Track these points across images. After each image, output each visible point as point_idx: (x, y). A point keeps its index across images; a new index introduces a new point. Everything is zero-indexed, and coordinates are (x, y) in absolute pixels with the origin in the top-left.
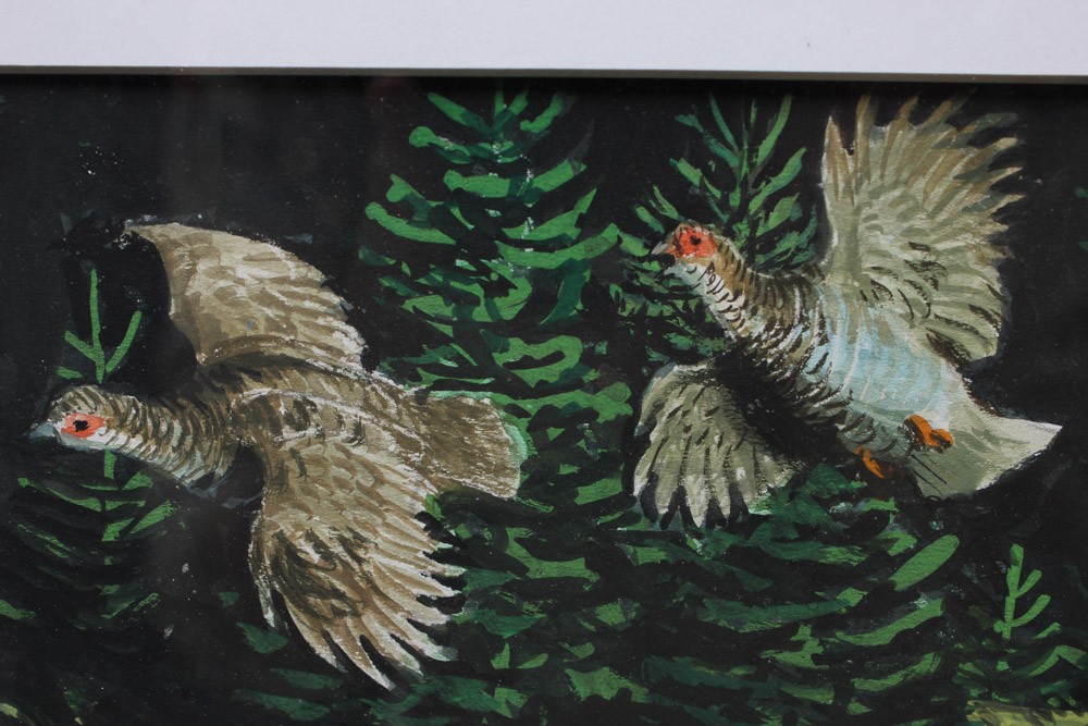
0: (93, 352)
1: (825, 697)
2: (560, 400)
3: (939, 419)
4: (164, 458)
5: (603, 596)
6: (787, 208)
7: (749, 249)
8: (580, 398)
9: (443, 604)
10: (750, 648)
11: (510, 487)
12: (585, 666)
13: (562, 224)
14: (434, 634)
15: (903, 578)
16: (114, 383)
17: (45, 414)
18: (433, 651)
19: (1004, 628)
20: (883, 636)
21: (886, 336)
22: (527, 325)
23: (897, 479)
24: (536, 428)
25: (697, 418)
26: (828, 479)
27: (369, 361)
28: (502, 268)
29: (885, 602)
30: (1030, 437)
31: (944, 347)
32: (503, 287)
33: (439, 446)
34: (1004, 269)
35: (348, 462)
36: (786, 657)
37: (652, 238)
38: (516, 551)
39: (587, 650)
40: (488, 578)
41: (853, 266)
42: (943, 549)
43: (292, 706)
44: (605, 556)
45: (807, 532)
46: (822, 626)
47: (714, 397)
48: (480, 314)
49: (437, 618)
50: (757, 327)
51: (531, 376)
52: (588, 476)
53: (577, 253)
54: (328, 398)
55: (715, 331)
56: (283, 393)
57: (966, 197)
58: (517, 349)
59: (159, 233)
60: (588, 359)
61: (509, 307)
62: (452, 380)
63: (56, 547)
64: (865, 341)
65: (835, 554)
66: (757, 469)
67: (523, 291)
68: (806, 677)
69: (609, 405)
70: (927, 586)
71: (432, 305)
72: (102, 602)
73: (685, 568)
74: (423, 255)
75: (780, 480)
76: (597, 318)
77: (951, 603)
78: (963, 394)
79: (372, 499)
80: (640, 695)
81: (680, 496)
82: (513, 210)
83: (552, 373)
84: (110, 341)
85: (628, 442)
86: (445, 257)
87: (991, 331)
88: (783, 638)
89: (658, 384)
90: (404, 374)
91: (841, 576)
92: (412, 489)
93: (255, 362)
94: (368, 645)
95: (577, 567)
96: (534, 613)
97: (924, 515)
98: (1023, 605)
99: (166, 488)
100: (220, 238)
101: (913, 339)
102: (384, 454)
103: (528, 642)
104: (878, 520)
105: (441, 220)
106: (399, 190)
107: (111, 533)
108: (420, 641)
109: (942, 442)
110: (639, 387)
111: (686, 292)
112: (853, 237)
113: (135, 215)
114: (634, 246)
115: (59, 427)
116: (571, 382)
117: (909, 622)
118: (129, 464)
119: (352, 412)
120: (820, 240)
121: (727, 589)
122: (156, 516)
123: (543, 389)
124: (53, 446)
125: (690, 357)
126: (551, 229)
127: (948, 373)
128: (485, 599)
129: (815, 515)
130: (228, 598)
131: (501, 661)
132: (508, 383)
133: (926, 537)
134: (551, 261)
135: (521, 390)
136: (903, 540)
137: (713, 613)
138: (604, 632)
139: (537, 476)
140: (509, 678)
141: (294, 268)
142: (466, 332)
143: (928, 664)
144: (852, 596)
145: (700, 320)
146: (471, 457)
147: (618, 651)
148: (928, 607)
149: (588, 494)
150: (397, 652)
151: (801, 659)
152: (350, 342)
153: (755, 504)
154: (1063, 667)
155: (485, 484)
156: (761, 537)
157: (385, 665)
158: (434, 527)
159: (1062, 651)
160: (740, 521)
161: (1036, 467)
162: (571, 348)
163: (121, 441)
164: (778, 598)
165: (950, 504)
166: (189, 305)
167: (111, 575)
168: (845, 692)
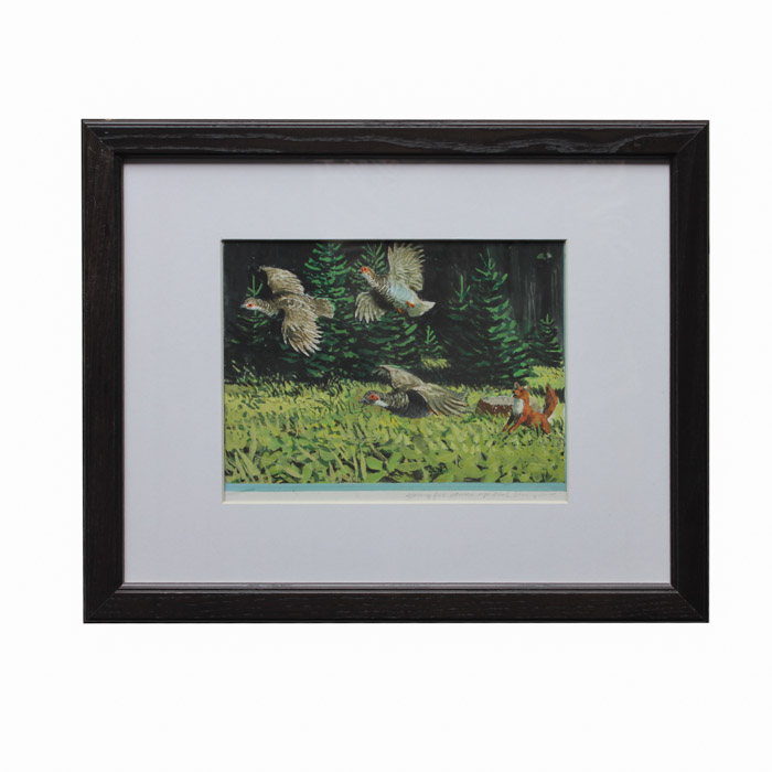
0: (253, 291)
1: (393, 357)
2: (341, 299)
3: (412, 302)
4: (266, 311)
5: (349, 337)
6: (382, 263)
7: (375, 270)
8: (345, 299)
9: (320, 339)
10: (378, 347)
11: (332, 316)
12: (346, 351)
13: (341, 266)
14: (318, 345)
15: (407, 333)
16: (257, 297)
17: (243, 303)
18: (317, 348)
19: (427, 342)
20: (404, 344)
21: (401, 286)
22: (334, 285)
23: (405, 313)
24: (337, 304)
25: (367, 302)
26: (392, 313)
27: (305, 292)
28: (330, 274)
29: (404, 337)
30: (430, 305)
31: (412, 288)
32: (330, 278)
33: (318, 308)
34: (423, 274)
35: (301, 311)
36: (386, 349)
37: (357, 269)
38: (333, 328)
39: (347, 348)
40: (328, 334)
41: (395, 274)
42: (415, 327)
43: (289, 360)
44: (350, 329)
45: (389, 324)
46: (392, 342)
47: (370, 298)
48: (326, 283)
49: (318, 342)
50: (377, 285)
51: (335, 295)
52: (346, 314)
53: (344, 272)
54: (297, 299)
55: (370, 286)
56: (288, 298)
57: (415, 260)
58: (333, 290)
59: (266, 269)
60: (346, 291)
61: (331, 282)
62: (320, 296)
63: (245, 329)
64: (397, 287)
65: (394, 328)
66: (378, 313)
67: (334, 279)
68: (389, 353)
69: (350, 300)
70: (412, 334)
71: (317, 282)
72: (253, 340)
73: (365, 331)
74: (315, 272)
75: (383, 314)
76: (347, 284)
77: (417, 338)
78: (416, 297)
79: (305, 319)
80: (357, 357)
81: (364, 317)
82: (332, 264)
83: (339, 294)
84: (256, 289)
85: (354, 307)
86: (319, 273)
87: (421, 285)
88: (384, 345)
89: (359, 296)
90: (312, 294)
91: (395, 332)
92: (313, 317)
93: (284, 293)
94: (305, 348)
95: (345, 331)
96: (337, 341)
97: (410, 320)
98: (430, 338)
99: (266, 317)
100: (278, 270)
101: (406, 287)
102: (308, 310)
103: (336, 346)
104: (402, 321)
105: (318, 266)
106: (311, 260)
107: (255, 326)
108: (315, 346)
109: (413, 306)
110: (356, 296)
111: (364, 279)
112: (394, 268)
113: (262, 265)
114: (354, 270)
115: (246, 305)
116: (343, 296)
117: (409, 341)
118: (259, 312)
119: (302, 302)
120: (388, 269)
121: (372, 335)
122: (264, 322)
123: (338, 297)
124: (245, 309)
125: (365, 291)
126: (338, 268)
127: (413, 293)
128: (327, 338)
129: (389, 320)
130: (278, 339)
131: (330, 350)
132: (331, 296)
133: (411, 325)
134: (339, 273)
135: (333, 297)
136: (407, 325)
137: (371, 340)
138: (350, 344)
139: (337, 313)
140: (332, 354)
141: (291, 275)
142: (323, 286)
143: (413, 350)
144: (398, 336)
145: (367, 284)
146: (324, 310)
147: (353, 348)
148: (412, 338)
149: (346, 317)
150: (310, 349)
151: (388, 349)
152: (302, 289)
153: (378, 319)
154: (439, 350)
155: (327, 315)
156: (379, 325)
157: (308, 351)
158: (318, 324)
159: (439, 347)
160: (376, 322)
161: (431, 311)
162: (343, 289)
163: (260, 309)
164: (383, 337)
165: (415, 318)
166: (271, 282)
167: (255, 334)
168: (397, 356)
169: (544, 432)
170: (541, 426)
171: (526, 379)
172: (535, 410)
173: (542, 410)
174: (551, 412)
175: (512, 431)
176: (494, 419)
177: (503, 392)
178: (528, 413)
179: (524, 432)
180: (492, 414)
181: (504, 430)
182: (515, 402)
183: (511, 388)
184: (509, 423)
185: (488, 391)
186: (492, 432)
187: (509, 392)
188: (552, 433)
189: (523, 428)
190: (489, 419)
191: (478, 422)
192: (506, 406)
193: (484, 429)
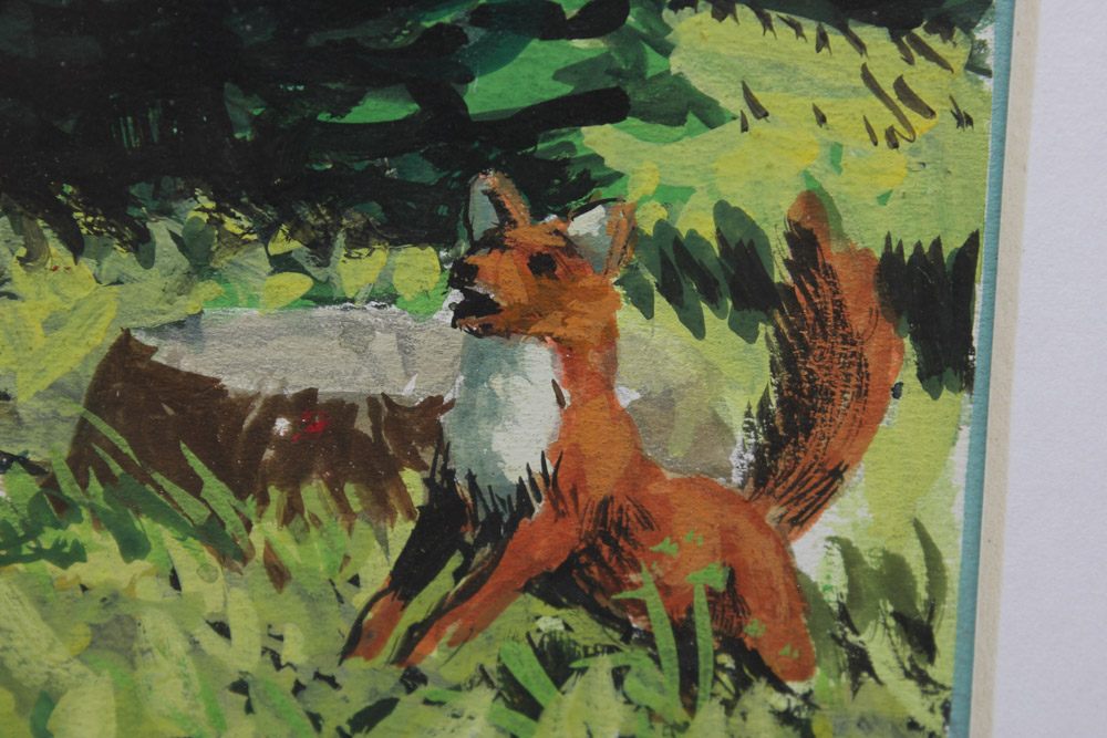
169: (752, 667)
170: (728, 603)
171: (598, 139)
172: (674, 453)
173: (738, 458)
174: (832, 479)
175: (432, 658)
176: (267, 531)
177: (357, 270)
178: (602, 482)
179: (559, 661)
180: (245, 482)
181: (357, 641)
182: (475, 370)
183: (438, 234)
184: (409, 576)
185: (200, 257)
186: (242, 654)
187: (419, 267)
188: (825, 681)
189: (550, 621)
190: (212, 533)
191: (104, 564)
192: (386, 410)
193: (157, 626)
